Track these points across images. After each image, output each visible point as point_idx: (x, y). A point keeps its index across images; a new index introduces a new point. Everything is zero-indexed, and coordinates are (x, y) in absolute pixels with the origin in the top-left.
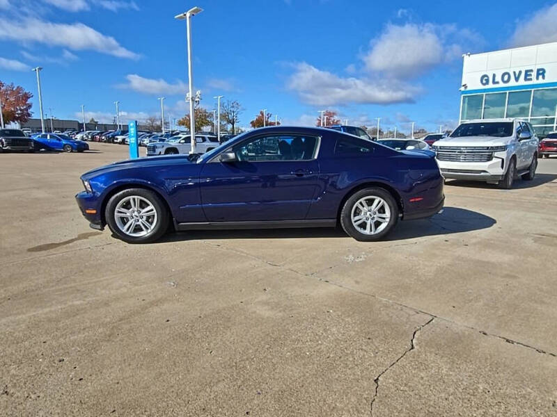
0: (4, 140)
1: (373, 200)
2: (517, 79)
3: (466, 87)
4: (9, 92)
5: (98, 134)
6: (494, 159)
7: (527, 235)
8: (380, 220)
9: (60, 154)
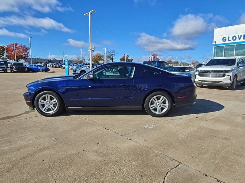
0: (15, 67)
1: (160, 97)
2: (240, 39)
3: (216, 43)
4: (20, 47)
5: (55, 64)
6: (226, 76)
7: (239, 115)
8: (164, 107)
9: (38, 73)
